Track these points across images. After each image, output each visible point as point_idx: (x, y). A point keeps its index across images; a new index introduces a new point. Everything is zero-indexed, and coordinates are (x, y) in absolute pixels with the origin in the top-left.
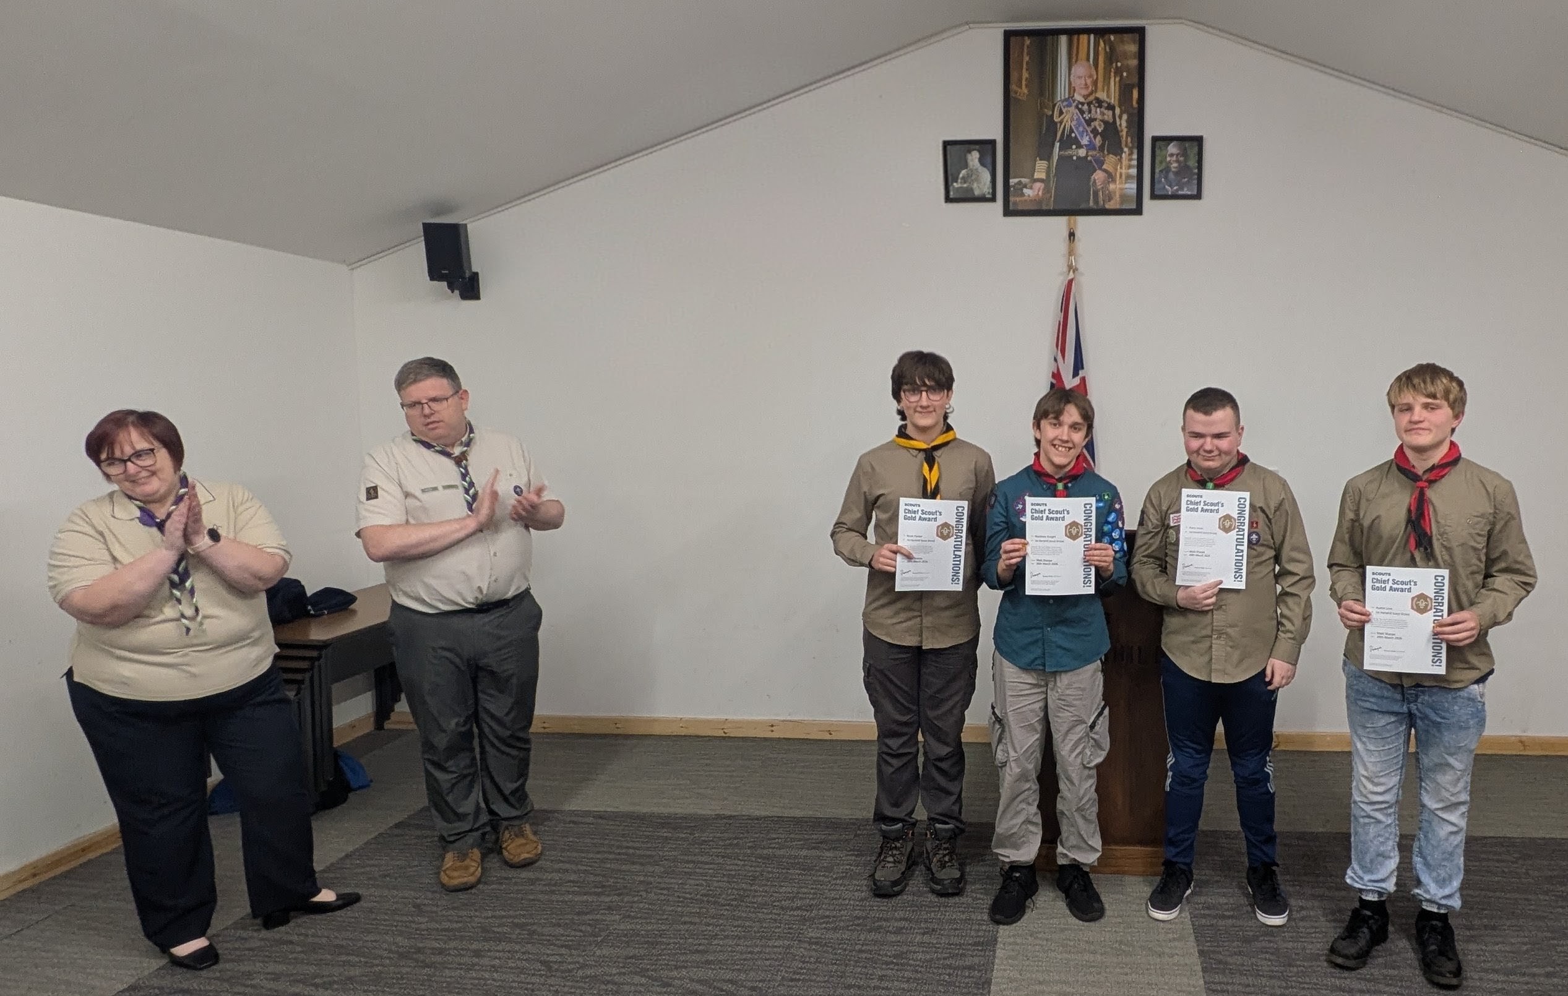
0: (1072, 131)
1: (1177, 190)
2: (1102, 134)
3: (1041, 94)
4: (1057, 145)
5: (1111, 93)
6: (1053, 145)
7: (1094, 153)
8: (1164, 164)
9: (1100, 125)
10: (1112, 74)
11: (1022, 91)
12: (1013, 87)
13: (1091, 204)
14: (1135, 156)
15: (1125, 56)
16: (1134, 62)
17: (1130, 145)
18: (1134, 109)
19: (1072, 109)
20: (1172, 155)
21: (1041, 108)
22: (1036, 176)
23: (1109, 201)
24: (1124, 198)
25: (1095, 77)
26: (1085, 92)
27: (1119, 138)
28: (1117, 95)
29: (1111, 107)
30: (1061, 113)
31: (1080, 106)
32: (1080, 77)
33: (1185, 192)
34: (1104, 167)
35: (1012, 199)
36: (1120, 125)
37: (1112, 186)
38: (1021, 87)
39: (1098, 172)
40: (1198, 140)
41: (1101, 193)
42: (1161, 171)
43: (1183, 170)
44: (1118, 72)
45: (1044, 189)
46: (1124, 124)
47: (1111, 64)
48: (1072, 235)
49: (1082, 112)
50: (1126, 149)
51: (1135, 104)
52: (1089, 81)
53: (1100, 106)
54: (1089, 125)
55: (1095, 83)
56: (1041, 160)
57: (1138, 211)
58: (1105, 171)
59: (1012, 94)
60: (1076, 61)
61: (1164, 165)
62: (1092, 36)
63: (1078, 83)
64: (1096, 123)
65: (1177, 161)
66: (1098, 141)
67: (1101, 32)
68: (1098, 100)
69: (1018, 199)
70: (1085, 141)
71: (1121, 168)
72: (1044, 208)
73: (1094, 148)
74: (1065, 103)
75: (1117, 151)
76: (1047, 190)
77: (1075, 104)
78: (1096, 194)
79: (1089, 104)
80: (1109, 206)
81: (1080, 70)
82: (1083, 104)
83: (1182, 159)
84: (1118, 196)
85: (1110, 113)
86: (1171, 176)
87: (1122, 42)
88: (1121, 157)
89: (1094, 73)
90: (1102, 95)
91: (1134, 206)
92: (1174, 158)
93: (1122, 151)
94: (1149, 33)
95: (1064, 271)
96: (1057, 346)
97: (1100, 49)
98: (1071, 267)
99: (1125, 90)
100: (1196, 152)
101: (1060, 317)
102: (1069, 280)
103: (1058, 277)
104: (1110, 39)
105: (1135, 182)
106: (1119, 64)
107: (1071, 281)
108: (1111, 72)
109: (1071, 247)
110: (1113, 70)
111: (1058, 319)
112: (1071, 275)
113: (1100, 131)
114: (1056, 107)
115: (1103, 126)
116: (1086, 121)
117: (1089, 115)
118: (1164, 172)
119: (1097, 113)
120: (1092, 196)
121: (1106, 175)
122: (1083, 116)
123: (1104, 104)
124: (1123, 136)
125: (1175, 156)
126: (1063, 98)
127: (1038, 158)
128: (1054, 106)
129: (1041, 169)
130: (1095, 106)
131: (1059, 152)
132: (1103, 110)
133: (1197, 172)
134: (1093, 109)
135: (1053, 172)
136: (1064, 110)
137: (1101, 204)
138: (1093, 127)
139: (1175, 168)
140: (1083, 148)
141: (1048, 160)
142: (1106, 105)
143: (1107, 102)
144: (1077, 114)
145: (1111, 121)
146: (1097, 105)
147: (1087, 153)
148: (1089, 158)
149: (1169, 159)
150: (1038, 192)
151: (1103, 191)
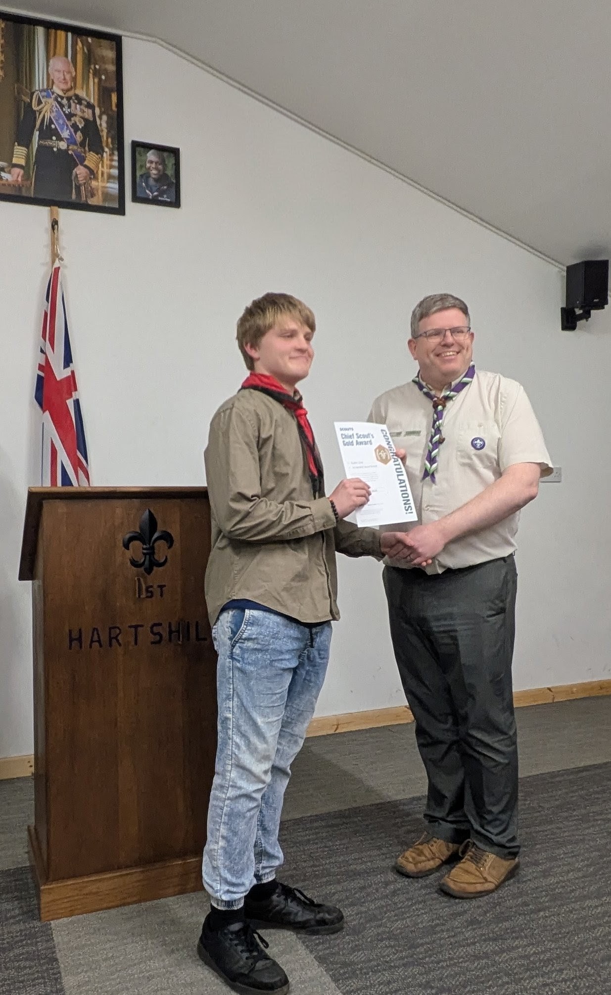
0: (51, 122)
1: (157, 196)
2: (82, 130)
3: (18, 80)
4: (37, 133)
5: (90, 92)
6: (32, 134)
7: (75, 147)
8: (144, 169)
9: (81, 123)
10: (91, 75)
13: (74, 196)
14: (116, 158)
15: (103, 60)
16: (112, 68)
17: (111, 146)
18: (113, 111)
19: (51, 101)
20: (151, 162)
21: (19, 93)
22: (15, 161)
23: (92, 197)
24: (106, 196)
25: (74, 74)
26: (65, 87)
27: (100, 137)
28: (96, 97)
29: (90, 106)
30: (40, 102)
31: (59, 99)
32: (59, 71)
33: (165, 198)
34: (86, 163)
36: (101, 125)
37: (94, 183)
39: (80, 167)
40: (175, 152)
41: (83, 188)
42: (142, 176)
43: (162, 178)
44: (97, 73)
45: (23, 177)
46: (104, 125)
47: (89, 64)
48: (55, 224)
49: (62, 106)
50: (106, 149)
51: (114, 108)
52: (68, 77)
53: (80, 103)
54: (69, 120)
55: (74, 79)
56: (19, 145)
57: (120, 211)
58: (86, 167)
60: (54, 54)
61: (143, 171)
62: (70, 34)
63: (57, 76)
64: (76, 119)
65: (156, 169)
66: (79, 137)
67: (78, 32)
68: (77, 96)
70: (65, 134)
71: (103, 167)
72: (24, 194)
73: (75, 143)
74: (44, 94)
75: (99, 151)
76: (27, 177)
77: (54, 96)
78: (78, 188)
79: (69, 99)
80: (92, 201)
81: (58, 64)
82: (62, 98)
83: (160, 167)
84: (100, 193)
85: (90, 111)
86: (151, 182)
87: (100, 45)
88: (102, 156)
89: (73, 70)
90: (82, 93)
91: (116, 206)
92: (153, 165)
93: (103, 151)
94: (126, 43)
95: (49, 259)
96: (44, 337)
97: (78, 49)
98: (55, 256)
99: (104, 93)
100: (173, 162)
101: (47, 307)
102: (55, 269)
103: (43, 264)
104: (87, 40)
105: (117, 182)
106: (97, 67)
107: (57, 270)
108: (89, 72)
109: (56, 236)
110: (91, 71)
111: (45, 308)
112: (57, 264)
113: (80, 127)
114: (34, 96)
115: (83, 122)
116: (65, 115)
117: (69, 110)
118: (144, 177)
119: (76, 109)
120: (74, 190)
121: (88, 172)
122: (62, 110)
123: (83, 102)
124: (103, 136)
125: (154, 163)
126: (41, 88)
127: (16, 143)
128: (32, 94)
129: (19, 155)
130: (74, 102)
131: (39, 141)
132: (82, 107)
133: (174, 181)
134: (73, 105)
135: (33, 160)
136: (43, 100)
137: (84, 199)
138: (73, 122)
139: (155, 174)
140: (64, 141)
141: (28, 147)
142: (86, 103)
143: (86, 101)
144: (56, 106)
145: (91, 119)
146: (76, 101)
147: (68, 146)
148: (70, 152)
149: (148, 165)
150: (18, 177)
151: (85, 187)
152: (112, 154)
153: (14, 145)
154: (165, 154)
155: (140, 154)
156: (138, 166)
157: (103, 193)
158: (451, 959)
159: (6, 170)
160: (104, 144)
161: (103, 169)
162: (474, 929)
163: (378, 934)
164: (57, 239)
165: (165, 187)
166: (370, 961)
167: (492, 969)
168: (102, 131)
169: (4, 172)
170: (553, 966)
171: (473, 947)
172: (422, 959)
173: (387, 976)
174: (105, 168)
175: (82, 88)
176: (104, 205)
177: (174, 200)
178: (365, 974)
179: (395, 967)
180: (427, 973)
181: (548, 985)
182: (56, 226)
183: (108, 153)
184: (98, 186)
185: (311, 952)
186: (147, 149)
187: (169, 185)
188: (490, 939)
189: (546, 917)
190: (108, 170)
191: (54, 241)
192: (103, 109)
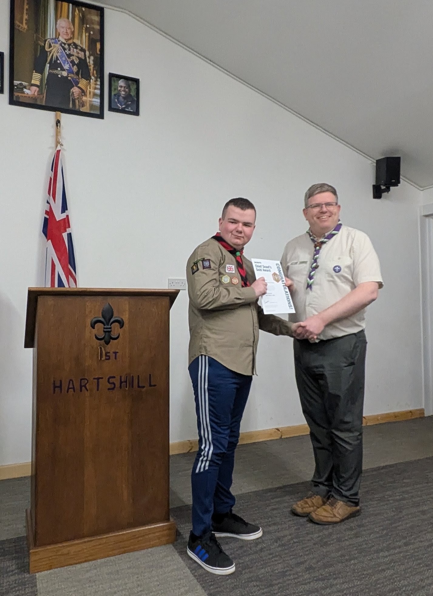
0: (57, 59)
1: (125, 108)
3: (37, 31)
4: (48, 65)
5: (83, 41)
6: (45, 65)
7: (72, 75)
9: (77, 60)
10: (84, 31)
11: (23, 26)
12: (17, 22)
13: (71, 106)
14: (99, 83)
15: (92, 22)
16: (98, 27)
17: (96, 76)
18: (97, 54)
19: (57, 45)
20: (121, 87)
21: (37, 40)
22: (33, 82)
23: (83, 107)
24: (92, 106)
25: (73, 30)
26: (67, 38)
27: (89, 70)
28: (87, 43)
29: (82, 50)
30: (50, 46)
31: (63, 45)
32: (63, 28)
33: (129, 109)
34: (79, 85)
35: (16, 94)
36: (89, 62)
37: (84, 98)
38: (22, 23)
40: (136, 81)
41: (77, 101)
42: (115, 95)
43: (128, 97)
44: (87, 30)
45: (38, 92)
46: (92, 62)
47: (83, 24)
48: (58, 122)
49: (65, 49)
50: (93, 77)
51: (98, 53)
52: (69, 31)
53: (76, 48)
54: (69, 57)
55: (73, 33)
56: (36, 72)
57: (101, 116)
58: (79, 88)
59: (16, 27)
60: (61, 17)
61: (116, 92)
62: (71, 5)
63: (61, 31)
64: (74, 58)
65: (124, 91)
66: (75, 69)
67: (76, 3)
68: (75, 44)
69: (20, 94)
70: (66, 67)
71: (90, 88)
72: (39, 103)
73: (72, 72)
74: (53, 41)
75: (88, 78)
76: (40, 92)
77: (59, 43)
78: (74, 101)
79: (69, 45)
80: (82, 110)
81: (63, 23)
82: (65, 44)
83: (127, 90)
84: (88, 105)
85: (83, 53)
86: (121, 99)
87: (90, 13)
88: (90, 82)
89: (72, 27)
90: (78, 42)
91: (98, 112)
92: (123, 89)
93: (91, 78)
94: (107, 12)
95: (54, 145)
96: (49, 193)
97: (76, 14)
98: (58, 143)
99: (92, 42)
100: (136, 87)
101: (52, 174)
103: (50, 148)
104: (82, 9)
105: (99, 98)
106: (88, 26)
107: (59, 152)
108: (83, 29)
109: (58, 130)
110: (84, 28)
111: (50, 175)
112: (59, 148)
113: (76, 63)
114: (47, 42)
116: (67, 55)
117: (69, 52)
118: (117, 96)
119: (74, 51)
120: (71, 102)
121: (81, 91)
122: (65, 51)
124: (91, 69)
125: (123, 88)
126: (51, 37)
127: (34, 71)
128: (46, 41)
129: (36, 78)
130: (72, 47)
131: (49, 70)
132: (78, 50)
133: (136, 99)
134: (72, 49)
135: (45, 81)
136: (52, 45)
137: (77, 107)
138: (71, 59)
139: (123, 94)
140: (65, 71)
141: (42, 74)
142: (80, 48)
143: (80, 47)
144: (61, 49)
145: (83, 58)
146: (74, 47)
147: (68, 74)
148: (69, 78)
149: (119, 88)
150: (35, 92)
151: (78, 100)
152: (96, 81)
153: (33, 73)
155: (114, 82)
156: (113, 89)
157: (90, 105)
161: (90, 90)
164: (60, 132)
165: (130, 103)
169: (26, 88)
174: (92, 88)
176: (90, 112)
177: (135, 111)
182: (59, 124)
183: (94, 80)
184: (87, 100)
187: (132, 101)
188: (320, 580)
190: (94, 91)
191: (58, 133)
192: (91, 52)
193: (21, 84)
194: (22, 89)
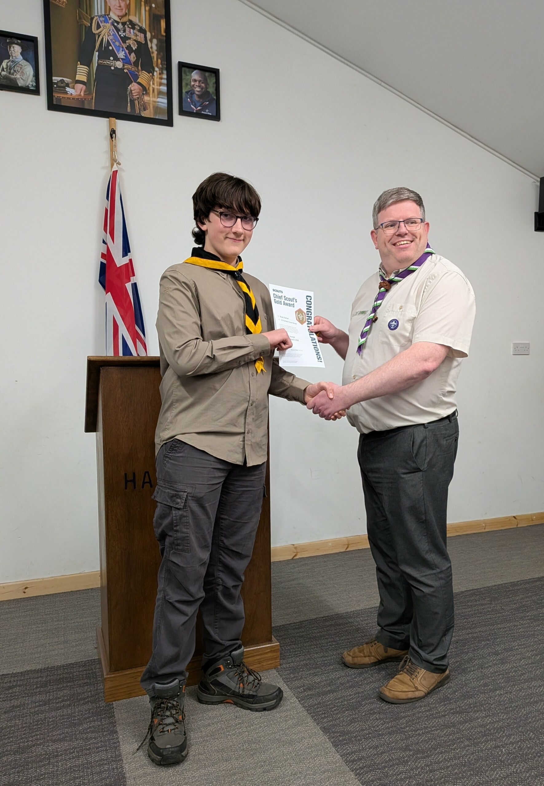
0: (109, 44)
1: (200, 110)
2: (136, 52)
3: (80, 5)
4: (96, 54)
5: (142, 18)
6: (92, 54)
7: (130, 67)
8: (189, 87)
9: (134, 44)
10: (143, 3)
13: (129, 109)
14: (165, 76)
17: (161, 66)
18: (163, 36)
20: (195, 81)
21: (80, 18)
22: (78, 78)
23: (145, 110)
24: (157, 109)
25: (128, 2)
26: (120, 14)
27: (151, 58)
28: (147, 20)
29: (142, 31)
30: (98, 27)
31: (116, 24)
33: (207, 112)
34: (139, 80)
35: (56, 95)
37: (146, 98)
39: (134, 83)
40: (215, 72)
42: (187, 92)
43: (204, 95)
44: (148, 2)
45: (85, 92)
46: (155, 48)
48: (113, 133)
49: (118, 30)
50: (157, 69)
51: (163, 33)
52: (123, 4)
53: (133, 28)
54: (124, 42)
56: (81, 64)
57: (169, 123)
58: (139, 84)
63: (113, 4)
64: (130, 42)
65: (199, 86)
68: (131, 22)
69: (62, 95)
70: (121, 55)
71: (153, 84)
72: (87, 107)
73: (129, 63)
74: (102, 19)
75: (150, 69)
76: (88, 92)
77: (110, 21)
78: (132, 102)
79: (124, 24)
80: (145, 114)
82: (118, 23)
83: (203, 85)
84: (151, 107)
85: (142, 35)
86: (196, 98)
88: (153, 75)
90: (135, 20)
91: (165, 118)
92: (197, 84)
93: (154, 70)
95: (108, 164)
96: (105, 230)
98: (114, 160)
99: (154, 19)
100: (214, 81)
101: (107, 204)
102: (114, 172)
103: (103, 168)
105: (166, 97)
109: (114, 144)
111: (105, 206)
112: (115, 168)
113: (134, 49)
114: (94, 21)
115: (137, 46)
116: (121, 38)
117: (124, 34)
118: (189, 93)
119: (131, 33)
120: (129, 104)
121: (141, 88)
122: (118, 33)
123: (136, 27)
124: (154, 57)
125: (198, 82)
126: (99, 14)
127: (79, 63)
128: (92, 19)
129: (82, 73)
130: (128, 27)
131: (98, 60)
132: (135, 31)
133: (215, 97)
134: (127, 29)
135: (93, 77)
136: (101, 25)
137: (137, 111)
138: (127, 44)
139: (198, 91)
140: (120, 61)
141: (89, 66)
142: (139, 28)
143: (139, 26)
144: (113, 31)
145: (143, 42)
146: (130, 26)
147: (124, 65)
148: (126, 71)
149: (192, 83)
150: (81, 92)
151: (138, 102)
152: (161, 73)
153: (77, 65)
154: (207, 74)
155: (185, 73)
156: (184, 84)
157: (153, 107)
158: (426, 728)
159: (70, 85)
160: (154, 65)
162: (445, 705)
163: (371, 710)
164: (115, 146)
165: (207, 103)
166: (363, 730)
167: (457, 735)
168: (153, 53)
169: (69, 87)
170: (504, 732)
171: (443, 719)
172: (404, 728)
173: (375, 742)
174: (156, 84)
175: (136, 16)
176: (155, 117)
177: (215, 114)
178: (359, 740)
179: (383, 734)
180: (406, 739)
181: (499, 747)
182: (114, 135)
183: (158, 72)
184: (150, 100)
185: (318, 724)
186: (191, 70)
187: (210, 101)
188: (457, 712)
189: (501, 694)
190: (158, 87)
191: (113, 148)
192: (153, 34)
193: (62, 81)
194: (64, 87)
